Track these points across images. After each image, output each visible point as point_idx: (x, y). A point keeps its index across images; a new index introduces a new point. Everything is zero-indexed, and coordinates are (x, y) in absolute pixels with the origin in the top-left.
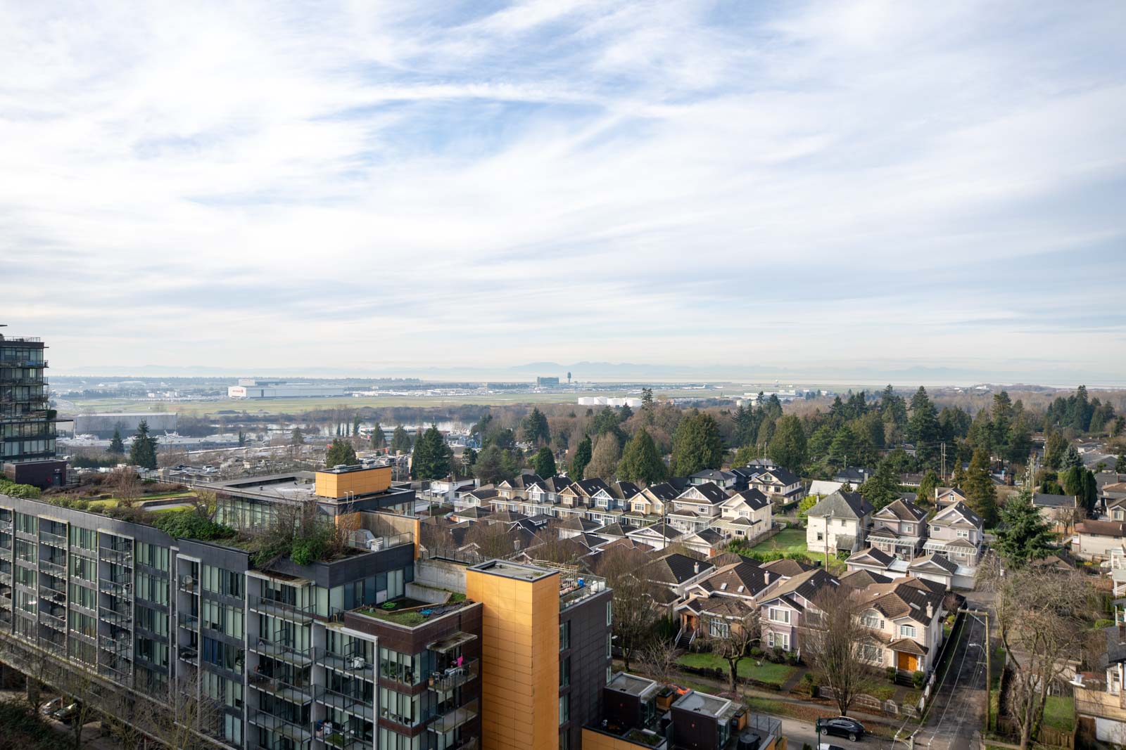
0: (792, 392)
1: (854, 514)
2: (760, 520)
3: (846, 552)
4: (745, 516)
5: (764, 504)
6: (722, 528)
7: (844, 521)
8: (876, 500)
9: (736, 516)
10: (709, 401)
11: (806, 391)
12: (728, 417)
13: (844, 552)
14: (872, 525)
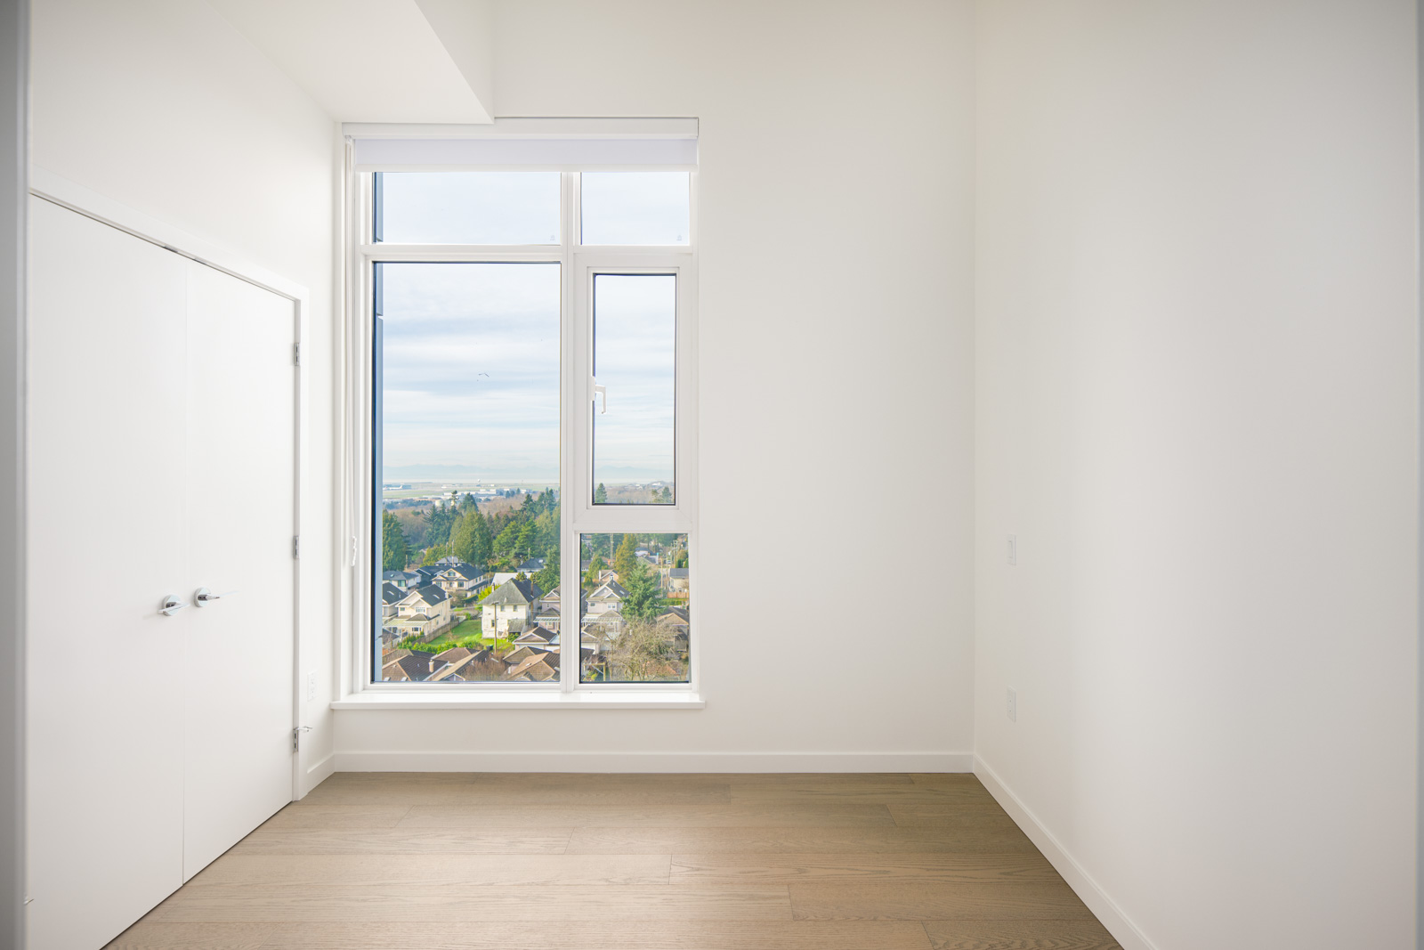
0: (493, 491)
1: (524, 599)
2: (438, 615)
3: (516, 635)
4: (422, 613)
5: (443, 598)
6: (399, 628)
7: (515, 607)
8: (546, 585)
9: (412, 613)
10: (405, 502)
11: (506, 490)
12: (421, 518)
13: (514, 634)
14: (540, 608)
